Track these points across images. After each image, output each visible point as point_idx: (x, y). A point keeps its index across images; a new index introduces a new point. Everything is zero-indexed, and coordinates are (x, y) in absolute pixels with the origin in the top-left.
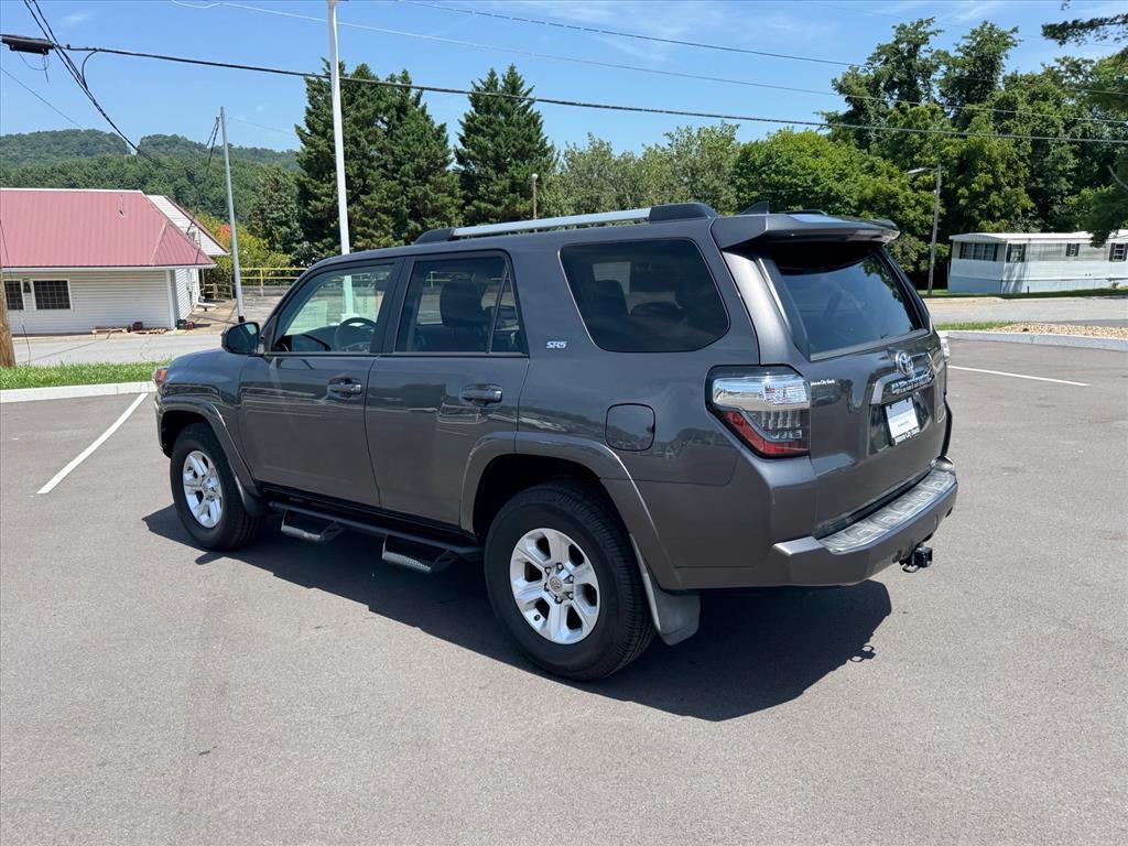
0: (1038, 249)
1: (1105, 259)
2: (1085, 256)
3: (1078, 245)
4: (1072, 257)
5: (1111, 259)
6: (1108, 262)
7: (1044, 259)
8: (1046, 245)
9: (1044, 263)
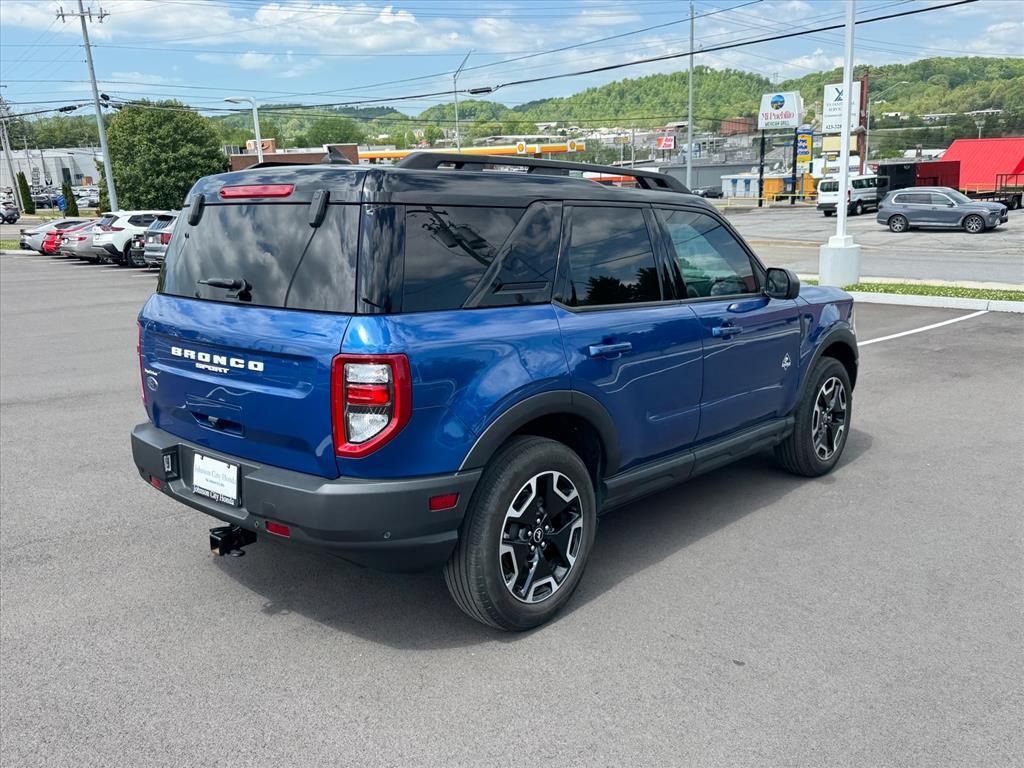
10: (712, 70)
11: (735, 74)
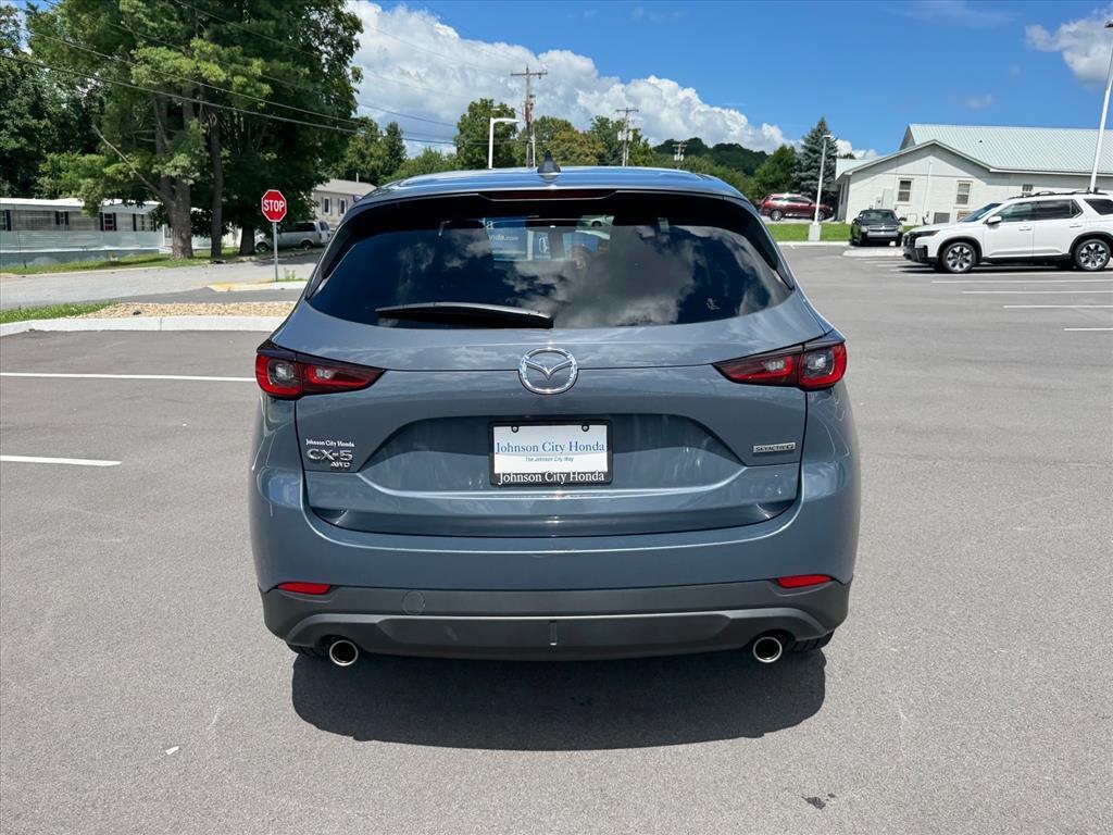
0: (23, 217)
1: (97, 229)
2: (76, 227)
3: (66, 213)
4: (63, 225)
5: (102, 229)
6: (100, 232)
7: (33, 229)
8: (32, 213)
9: (35, 234)
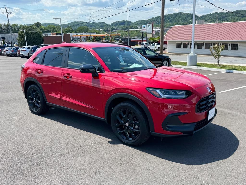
10: (183, 13)
11: (188, 14)
